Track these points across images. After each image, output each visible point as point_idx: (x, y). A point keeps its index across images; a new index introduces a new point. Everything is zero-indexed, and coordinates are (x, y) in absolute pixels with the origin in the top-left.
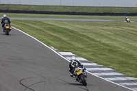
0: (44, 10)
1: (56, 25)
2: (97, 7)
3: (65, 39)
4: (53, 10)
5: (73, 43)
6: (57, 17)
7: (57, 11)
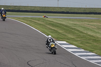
0: (45, 10)
1: (54, 21)
2: (85, 8)
3: (61, 31)
4: (52, 10)
5: (67, 34)
6: (55, 16)
7: (55, 11)
